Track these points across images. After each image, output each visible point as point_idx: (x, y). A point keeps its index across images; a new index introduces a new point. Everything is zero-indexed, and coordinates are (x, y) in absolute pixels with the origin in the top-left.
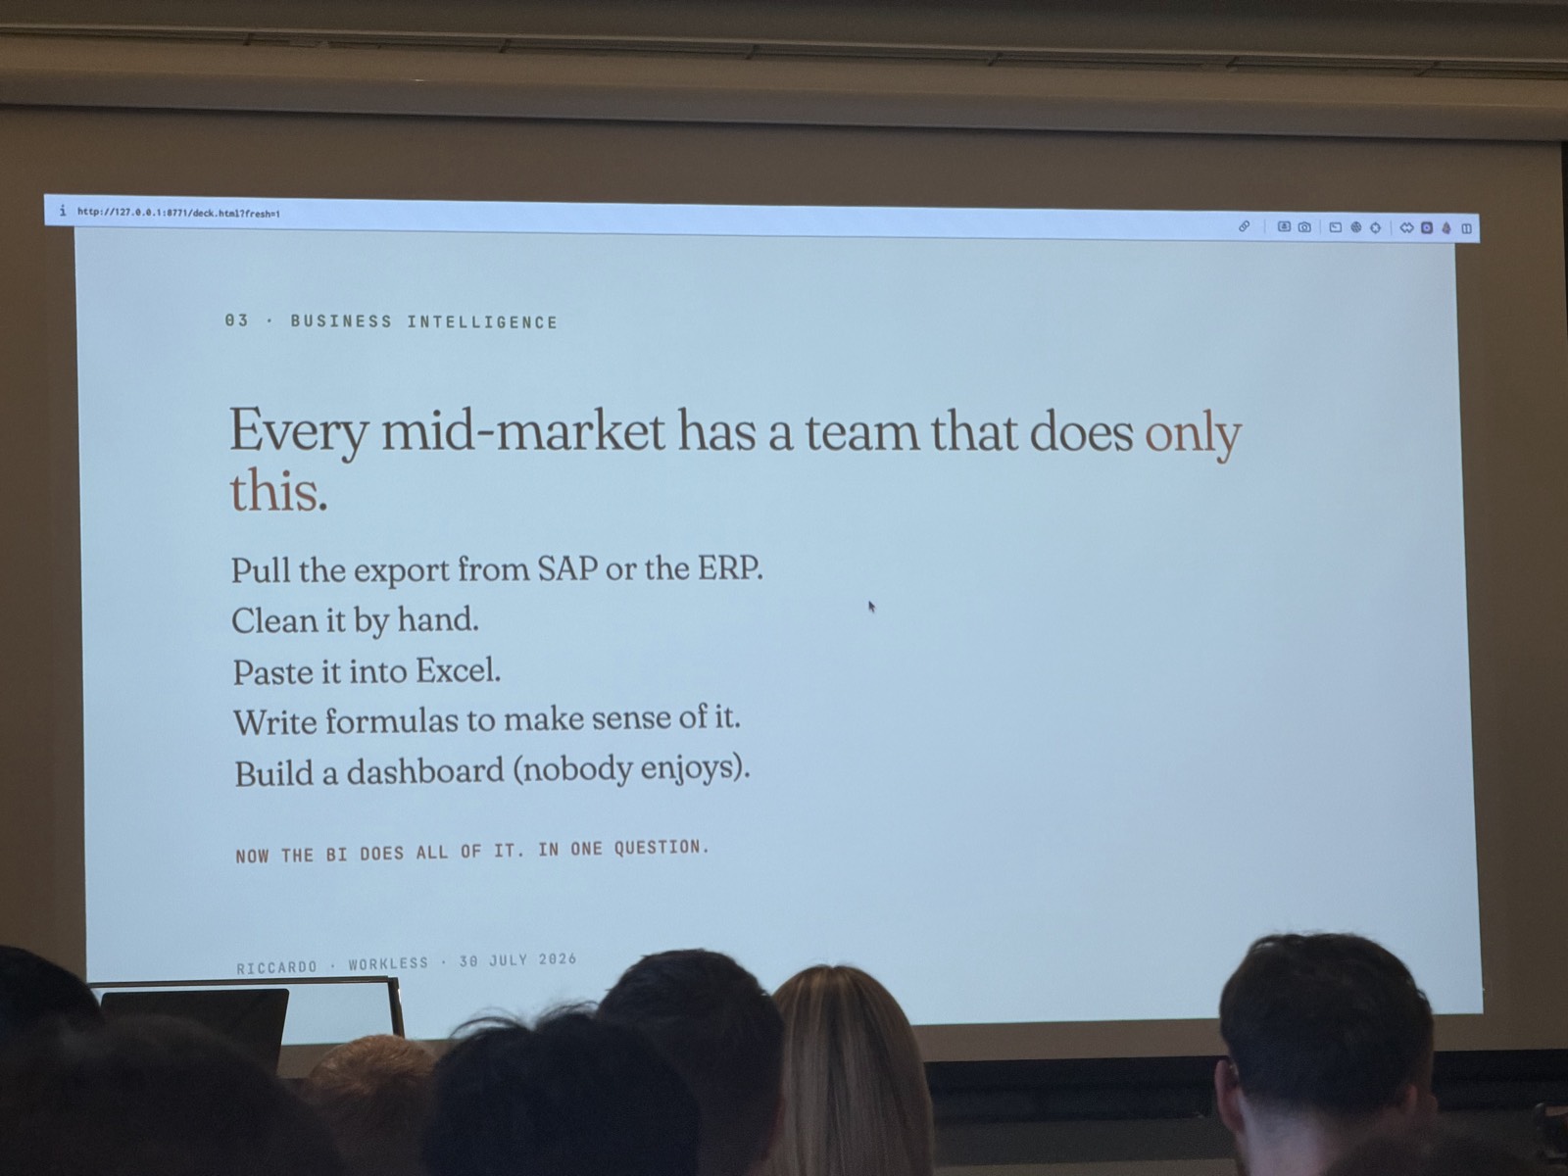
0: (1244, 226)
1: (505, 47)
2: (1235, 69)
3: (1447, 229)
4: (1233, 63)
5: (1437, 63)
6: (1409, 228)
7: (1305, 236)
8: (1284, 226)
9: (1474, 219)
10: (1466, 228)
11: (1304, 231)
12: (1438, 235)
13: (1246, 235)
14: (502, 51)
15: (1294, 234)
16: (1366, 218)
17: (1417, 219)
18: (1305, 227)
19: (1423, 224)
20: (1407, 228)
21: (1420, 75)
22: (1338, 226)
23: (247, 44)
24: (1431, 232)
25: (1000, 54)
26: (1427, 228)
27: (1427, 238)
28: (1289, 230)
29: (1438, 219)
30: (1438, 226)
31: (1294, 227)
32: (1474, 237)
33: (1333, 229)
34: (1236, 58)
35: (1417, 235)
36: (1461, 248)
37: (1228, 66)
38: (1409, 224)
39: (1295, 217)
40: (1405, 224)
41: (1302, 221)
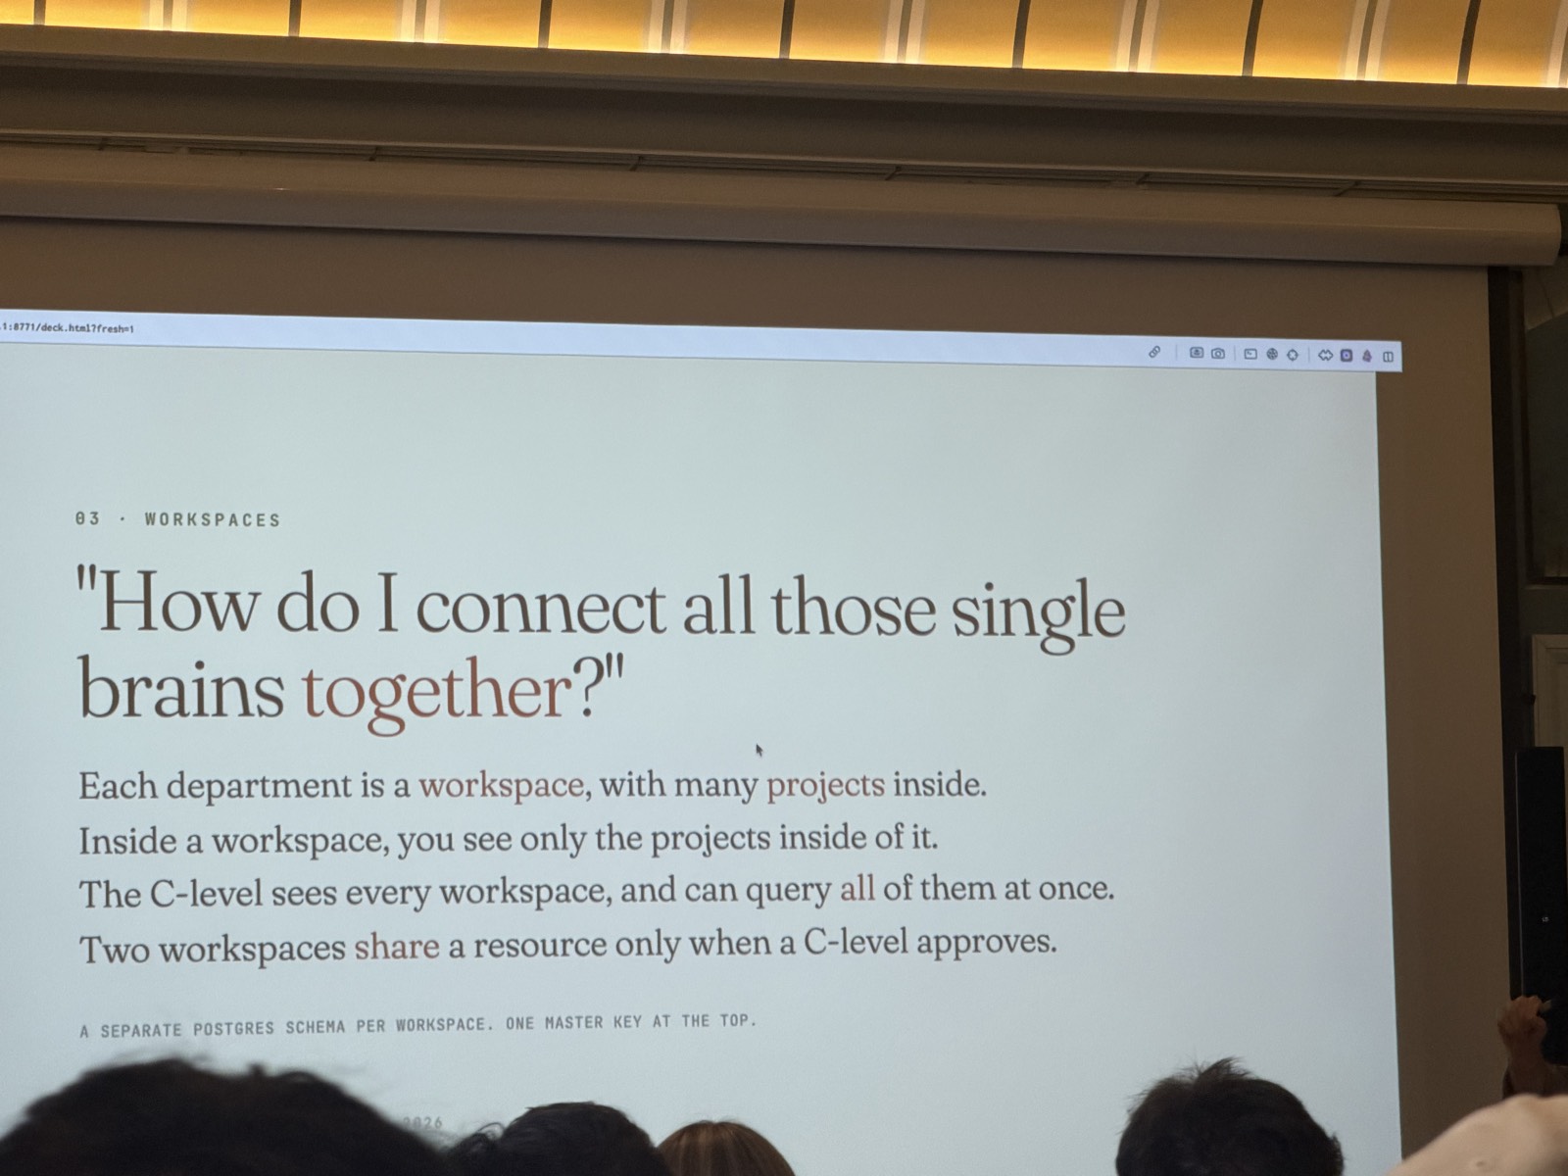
0: (1155, 352)
1: (375, 155)
2: (1147, 186)
3: (1367, 357)
4: (1145, 180)
5: (1357, 183)
6: (1328, 355)
7: (1218, 363)
8: (1196, 353)
9: (1396, 347)
10: (1387, 357)
11: (1218, 357)
12: (1358, 363)
13: (1158, 361)
14: (371, 159)
15: (1207, 360)
16: (1282, 345)
17: (1336, 346)
18: (1219, 353)
19: (1342, 352)
20: (1325, 355)
21: (1339, 195)
22: (1253, 352)
23: (101, 148)
24: (1350, 360)
25: (899, 168)
26: (1346, 356)
27: (1346, 366)
28: (1202, 357)
29: (1358, 346)
30: (1358, 355)
31: (1207, 353)
32: (1396, 366)
33: (1248, 356)
34: (1147, 175)
35: (1336, 363)
36: (1381, 377)
37: (1138, 183)
38: (1328, 351)
39: (1208, 343)
40: (1323, 351)
41: (1214, 347)
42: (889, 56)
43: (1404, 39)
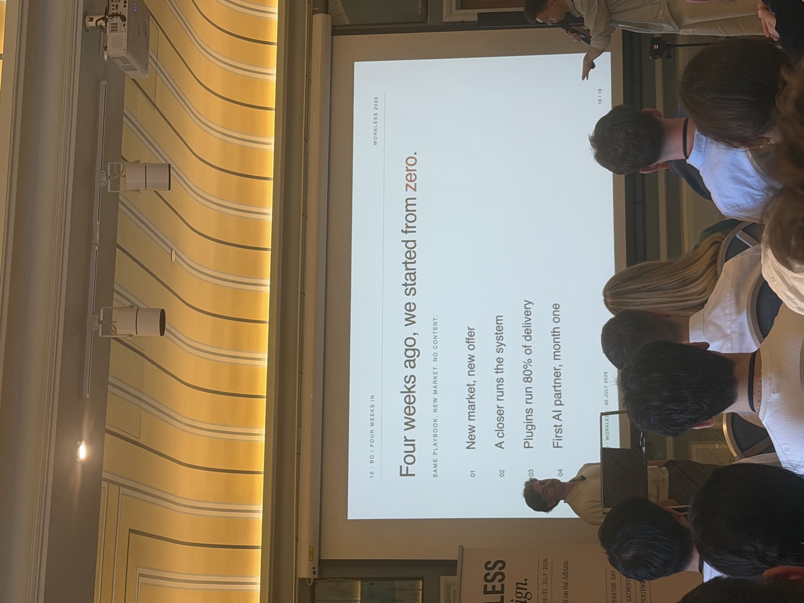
1: (301, 373)
2: (308, 141)
4: (306, 141)
5: (307, 76)
9: (356, 64)
14: (302, 374)
21: (311, 82)
23: (300, 455)
25: (303, 215)
34: (305, 140)
37: (307, 142)
42: (269, 218)
43: (263, 61)
